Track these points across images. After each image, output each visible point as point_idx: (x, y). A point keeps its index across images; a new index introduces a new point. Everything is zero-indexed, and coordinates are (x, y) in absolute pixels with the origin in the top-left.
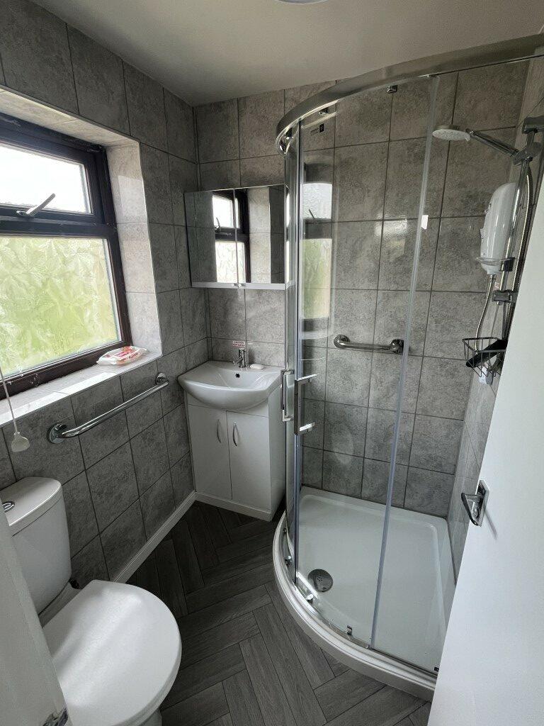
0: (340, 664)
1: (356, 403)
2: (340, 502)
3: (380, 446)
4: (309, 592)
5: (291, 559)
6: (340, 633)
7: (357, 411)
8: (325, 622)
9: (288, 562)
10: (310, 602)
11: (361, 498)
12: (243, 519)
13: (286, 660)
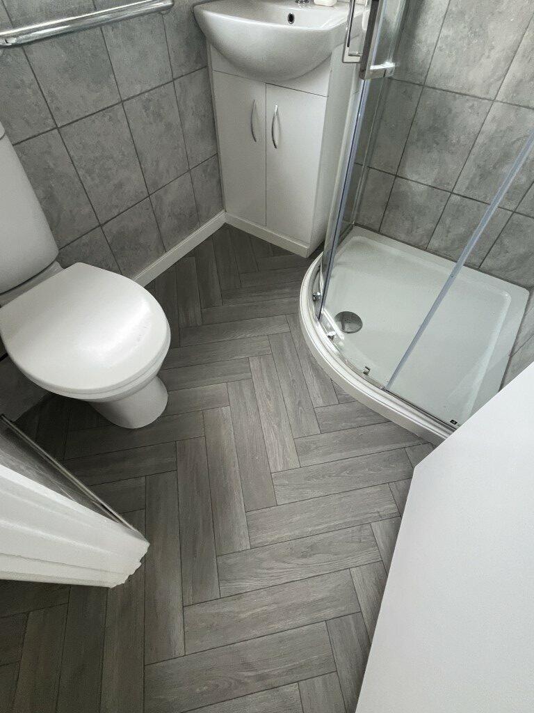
0: (348, 395)
1: (476, 91)
2: (394, 249)
3: (483, 176)
4: (332, 329)
5: (320, 296)
6: (355, 370)
7: (471, 107)
8: (343, 358)
9: (315, 299)
10: (331, 338)
11: (426, 250)
12: (277, 251)
13: (293, 380)
